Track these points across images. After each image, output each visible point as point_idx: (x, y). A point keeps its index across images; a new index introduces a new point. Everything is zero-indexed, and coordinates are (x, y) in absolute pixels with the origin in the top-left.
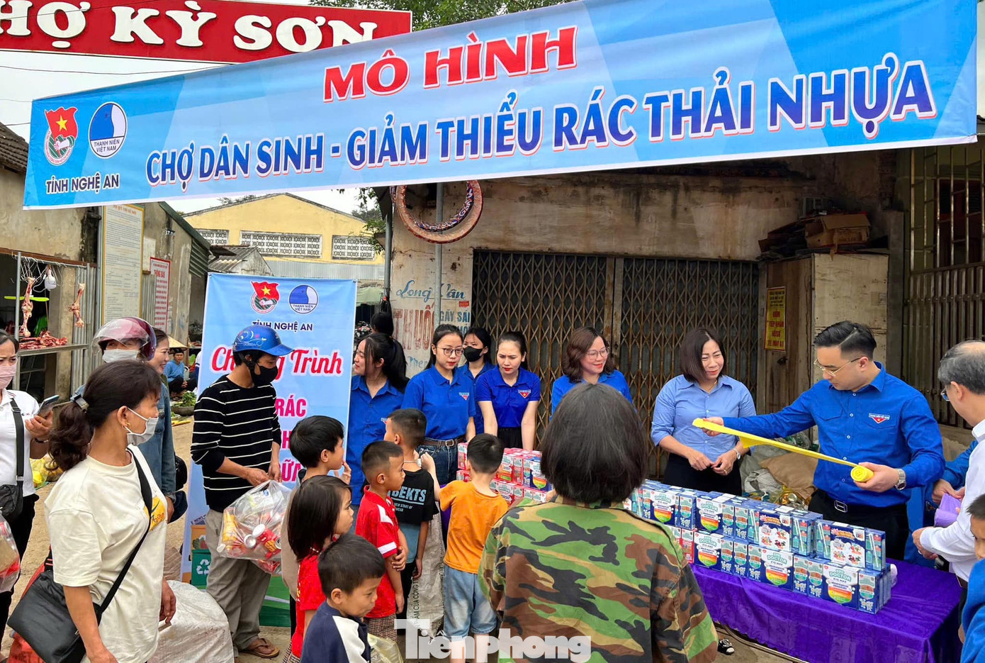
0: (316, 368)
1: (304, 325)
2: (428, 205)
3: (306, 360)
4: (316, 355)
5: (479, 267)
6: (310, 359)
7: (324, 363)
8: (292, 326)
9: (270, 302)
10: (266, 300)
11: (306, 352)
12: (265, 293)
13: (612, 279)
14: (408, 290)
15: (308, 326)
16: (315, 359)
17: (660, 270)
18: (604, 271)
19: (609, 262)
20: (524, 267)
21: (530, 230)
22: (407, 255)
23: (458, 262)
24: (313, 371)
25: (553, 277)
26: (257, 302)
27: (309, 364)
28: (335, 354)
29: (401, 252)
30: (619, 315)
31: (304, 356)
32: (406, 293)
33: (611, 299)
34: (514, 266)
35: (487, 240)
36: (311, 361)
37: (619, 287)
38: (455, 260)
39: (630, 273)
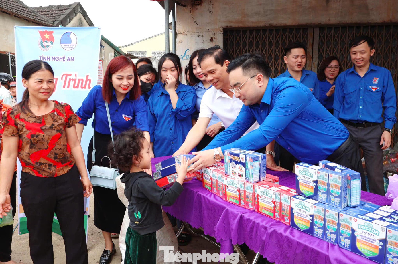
0: (76, 85)
1: (69, 58)
2: (196, 3)
3: (70, 80)
4: (76, 77)
5: (228, 39)
6: (73, 80)
7: (81, 82)
8: (62, 59)
9: (49, 43)
10: (47, 42)
11: (70, 75)
12: (46, 38)
13: (311, 42)
14: (186, 55)
15: (71, 58)
16: (76, 79)
17: (343, 34)
18: (307, 37)
19: (310, 31)
20: (256, 38)
21: (257, 14)
22: (184, 34)
23: (214, 37)
24: (74, 87)
25: (274, 42)
26: (42, 43)
27: (72, 83)
28: (87, 76)
29: (181, 33)
30: (316, 64)
31: (69, 77)
32: (185, 57)
33: (311, 54)
34: (249, 38)
35: (231, 22)
36: (73, 81)
37: (316, 47)
38: (212, 36)
39: (324, 37)
